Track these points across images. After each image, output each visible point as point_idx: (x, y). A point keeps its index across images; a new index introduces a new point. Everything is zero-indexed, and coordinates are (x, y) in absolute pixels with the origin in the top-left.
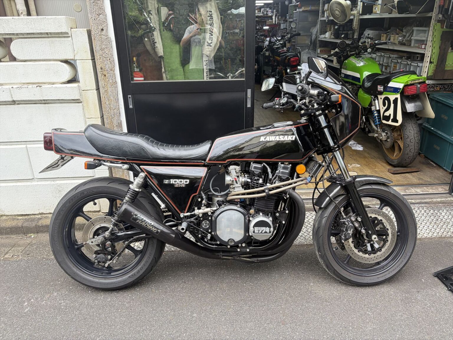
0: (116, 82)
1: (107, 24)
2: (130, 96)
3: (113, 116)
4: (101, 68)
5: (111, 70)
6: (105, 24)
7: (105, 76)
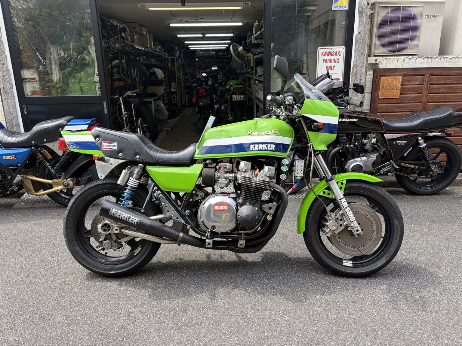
0: (14, 97)
1: (7, 61)
2: (25, 106)
3: (12, 119)
4: (3, 88)
5: (10, 89)
6: (5, 61)
7: (6, 92)
